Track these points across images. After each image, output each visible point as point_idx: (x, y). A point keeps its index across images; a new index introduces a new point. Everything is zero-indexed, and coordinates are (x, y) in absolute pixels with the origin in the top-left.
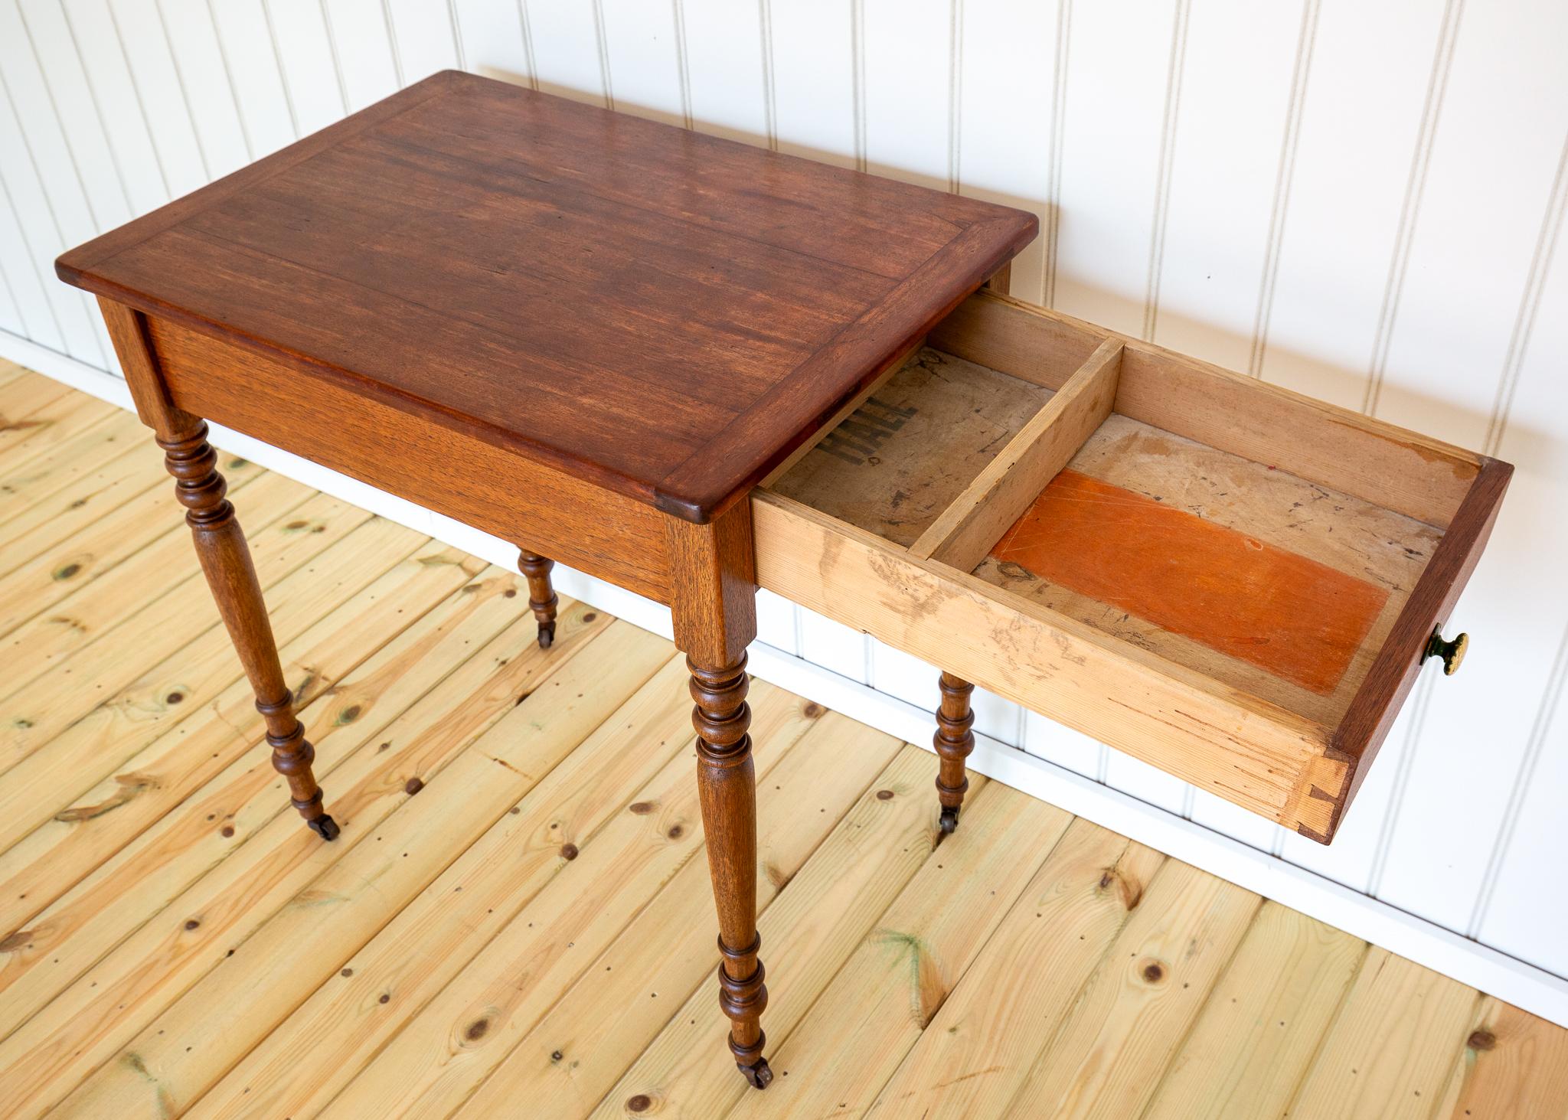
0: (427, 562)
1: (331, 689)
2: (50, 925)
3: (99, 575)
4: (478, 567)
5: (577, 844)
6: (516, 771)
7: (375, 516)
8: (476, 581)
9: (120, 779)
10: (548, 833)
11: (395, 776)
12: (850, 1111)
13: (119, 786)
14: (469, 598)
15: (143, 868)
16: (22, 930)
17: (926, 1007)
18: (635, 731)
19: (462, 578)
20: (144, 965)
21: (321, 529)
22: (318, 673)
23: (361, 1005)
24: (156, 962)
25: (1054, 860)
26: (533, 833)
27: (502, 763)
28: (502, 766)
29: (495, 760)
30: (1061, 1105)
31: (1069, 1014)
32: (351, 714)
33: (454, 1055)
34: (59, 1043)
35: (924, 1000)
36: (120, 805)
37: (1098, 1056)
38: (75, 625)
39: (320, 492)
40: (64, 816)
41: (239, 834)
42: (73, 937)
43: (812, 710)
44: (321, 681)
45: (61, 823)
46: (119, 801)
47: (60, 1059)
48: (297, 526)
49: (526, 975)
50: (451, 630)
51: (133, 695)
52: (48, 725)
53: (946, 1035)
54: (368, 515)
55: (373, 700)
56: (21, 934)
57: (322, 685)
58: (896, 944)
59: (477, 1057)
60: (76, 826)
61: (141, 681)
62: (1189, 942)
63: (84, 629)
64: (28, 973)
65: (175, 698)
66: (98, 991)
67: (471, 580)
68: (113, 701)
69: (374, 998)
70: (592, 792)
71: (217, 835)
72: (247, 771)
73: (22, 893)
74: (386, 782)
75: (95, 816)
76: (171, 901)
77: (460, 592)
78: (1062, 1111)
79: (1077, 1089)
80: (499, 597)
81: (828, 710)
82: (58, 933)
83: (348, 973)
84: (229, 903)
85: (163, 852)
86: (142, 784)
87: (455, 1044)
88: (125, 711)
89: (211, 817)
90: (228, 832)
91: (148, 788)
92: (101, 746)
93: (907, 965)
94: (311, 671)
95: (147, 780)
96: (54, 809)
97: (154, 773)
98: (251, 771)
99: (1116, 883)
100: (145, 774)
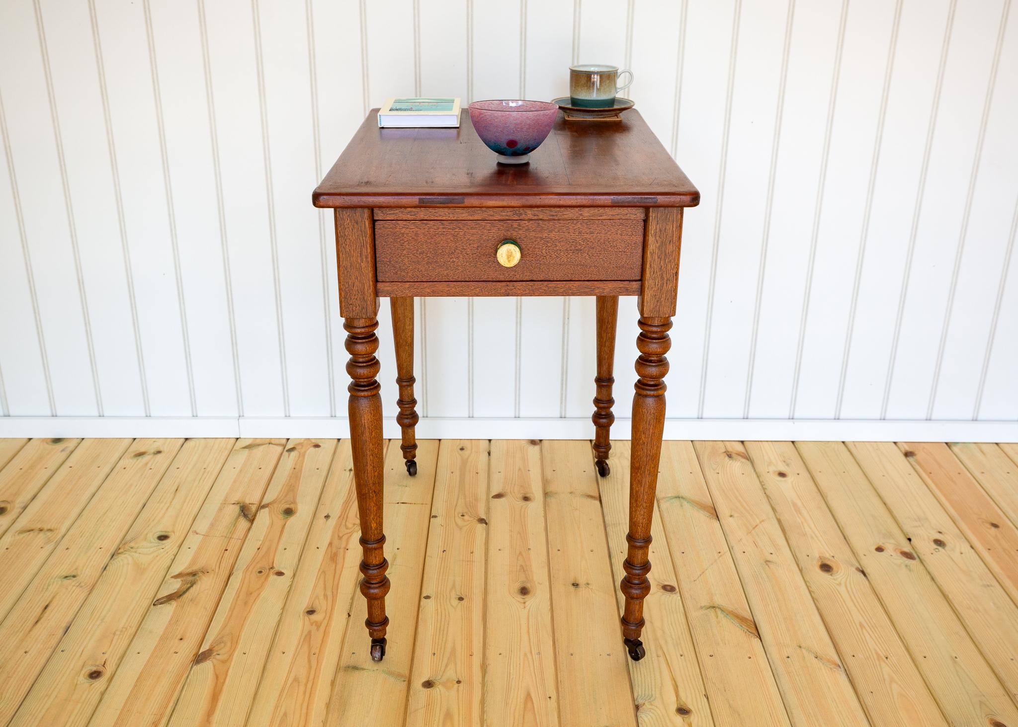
0: (248, 447)
1: (261, 507)
2: (219, 641)
3: (25, 508)
4: (284, 442)
5: (484, 517)
6: (415, 504)
7: (186, 439)
8: (289, 446)
9: (176, 577)
10: (463, 519)
11: (350, 525)
12: (724, 553)
13: (179, 580)
14: (293, 454)
15: (246, 603)
16: (201, 651)
17: (712, 514)
18: (457, 473)
19: (280, 449)
20: (304, 635)
21: (159, 452)
22: (244, 503)
23: (452, 606)
24: (310, 632)
25: (701, 456)
26: (455, 521)
27: (402, 503)
28: (403, 504)
29: (398, 503)
30: (800, 522)
31: (768, 497)
32: (289, 512)
33: (524, 603)
34: (296, 680)
35: (708, 511)
36: (192, 586)
37: (794, 504)
38: (41, 530)
39: (135, 439)
40: (157, 602)
41: (288, 573)
42: (241, 641)
43: (533, 442)
44: (251, 505)
45: (160, 606)
46: (189, 585)
47: (306, 685)
48: (141, 454)
49: (521, 566)
50: (302, 467)
51: (132, 544)
52: (88, 573)
53: (731, 519)
54: (182, 441)
55: (294, 502)
56: (203, 653)
57: (254, 508)
58: (674, 500)
59: (539, 600)
60: (174, 604)
61: (128, 537)
62: (783, 463)
63: (50, 530)
64: (233, 663)
65: (163, 538)
66: (290, 652)
67: (284, 448)
68: (120, 551)
69: (455, 602)
70: (465, 498)
71: (273, 578)
72: (257, 549)
73: (179, 637)
74: (347, 528)
75: (181, 596)
76: (283, 608)
77: (286, 454)
78: (802, 523)
79: (799, 515)
80: (312, 450)
81: (541, 441)
82: (229, 644)
83: (428, 597)
84: (322, 597)
85: (249, 594)
86: (194, 574)
87: (522, 601)
88: (136, 552)
89: (260, 572)
90: (280, 574)
91: (200, 574)
92: (140, 570)
93: (686, 505)
94: (238, 504)
95: (196, 571)
96: (146, 603)
97: (194, 568)
98: (259, 549)
99: (734, 455)
100: (190, 570)
